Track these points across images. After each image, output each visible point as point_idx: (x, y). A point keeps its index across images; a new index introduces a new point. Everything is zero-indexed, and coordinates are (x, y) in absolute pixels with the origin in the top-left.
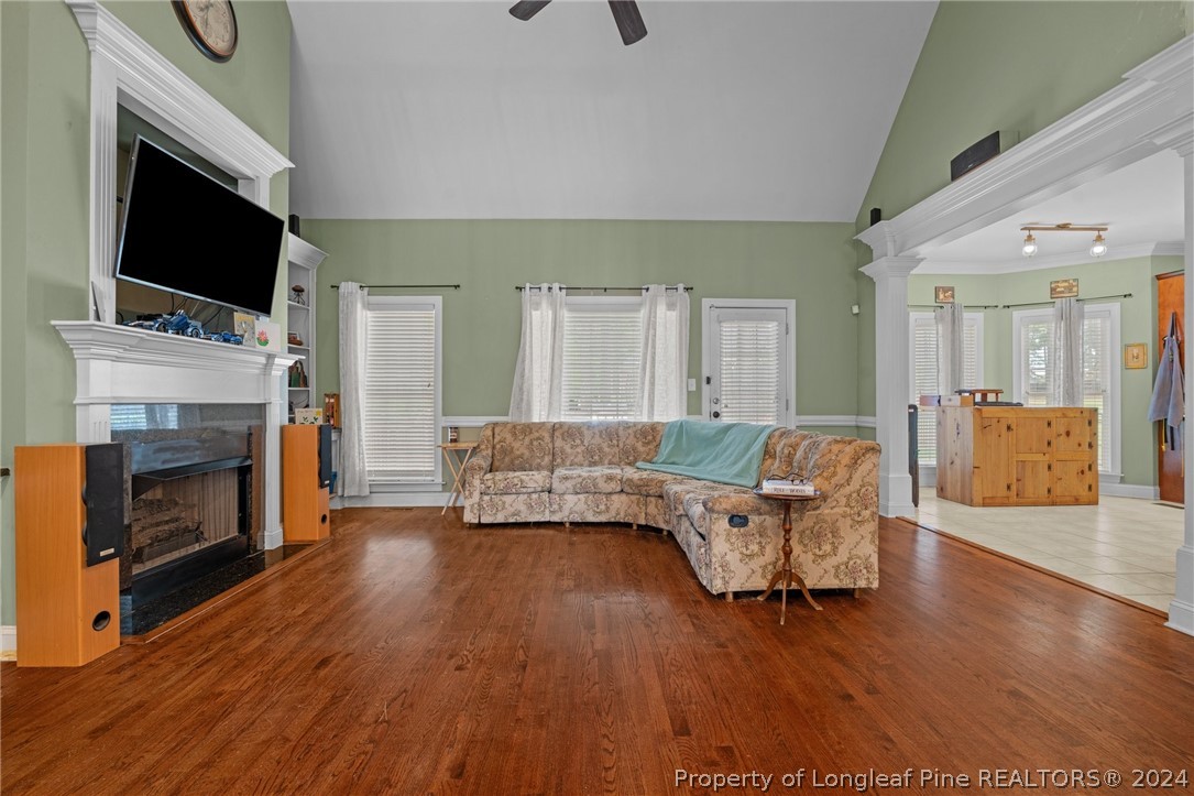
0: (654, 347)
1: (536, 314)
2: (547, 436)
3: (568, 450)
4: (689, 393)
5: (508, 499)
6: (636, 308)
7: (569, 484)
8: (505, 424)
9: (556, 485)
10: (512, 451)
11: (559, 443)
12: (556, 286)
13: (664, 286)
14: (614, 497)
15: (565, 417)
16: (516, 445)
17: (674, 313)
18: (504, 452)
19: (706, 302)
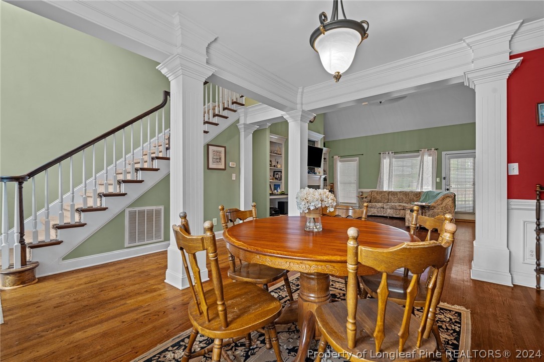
0: (423, 169)
1: (385, 160)
2: (387, 195)
3: (392, 198)
4: (437, 182)
5: (372, 209)
6: (417, 156)
7: (388, 206)
8: (375, 191)
9: (385, 206)
10: (376, 198)
11: (390, 197)
12: (390, 152)
13: (427, 149)
14: (401, 211)
15: (392, 189)
16: (377, 197)
17: (431, 158)
18: (374, 198)
19: (444, 153)
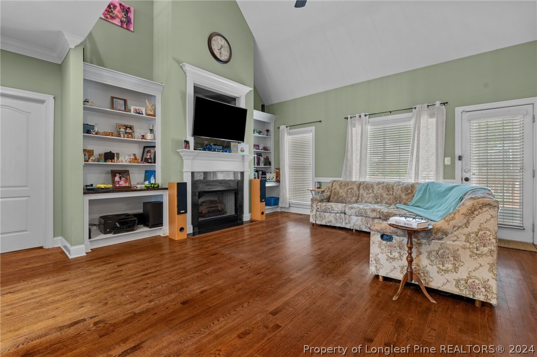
0: (418, 140)
1: (354, 129)
2: (355, 189)
3: (365, 195)
4: (445, 166)
5: (327, 215)
6: (409, 119)
7: (353, 211)
8: (338, 181)
9: (347, 211)
10: (338, 194)
11: (361, 191)
12: (363, 115)
13: (426, 105)
14: (376, 221)
15: (368, 179)
16: (341, 191)
17: (434, 120)
18: (335, 194)
19: (458, 110)
